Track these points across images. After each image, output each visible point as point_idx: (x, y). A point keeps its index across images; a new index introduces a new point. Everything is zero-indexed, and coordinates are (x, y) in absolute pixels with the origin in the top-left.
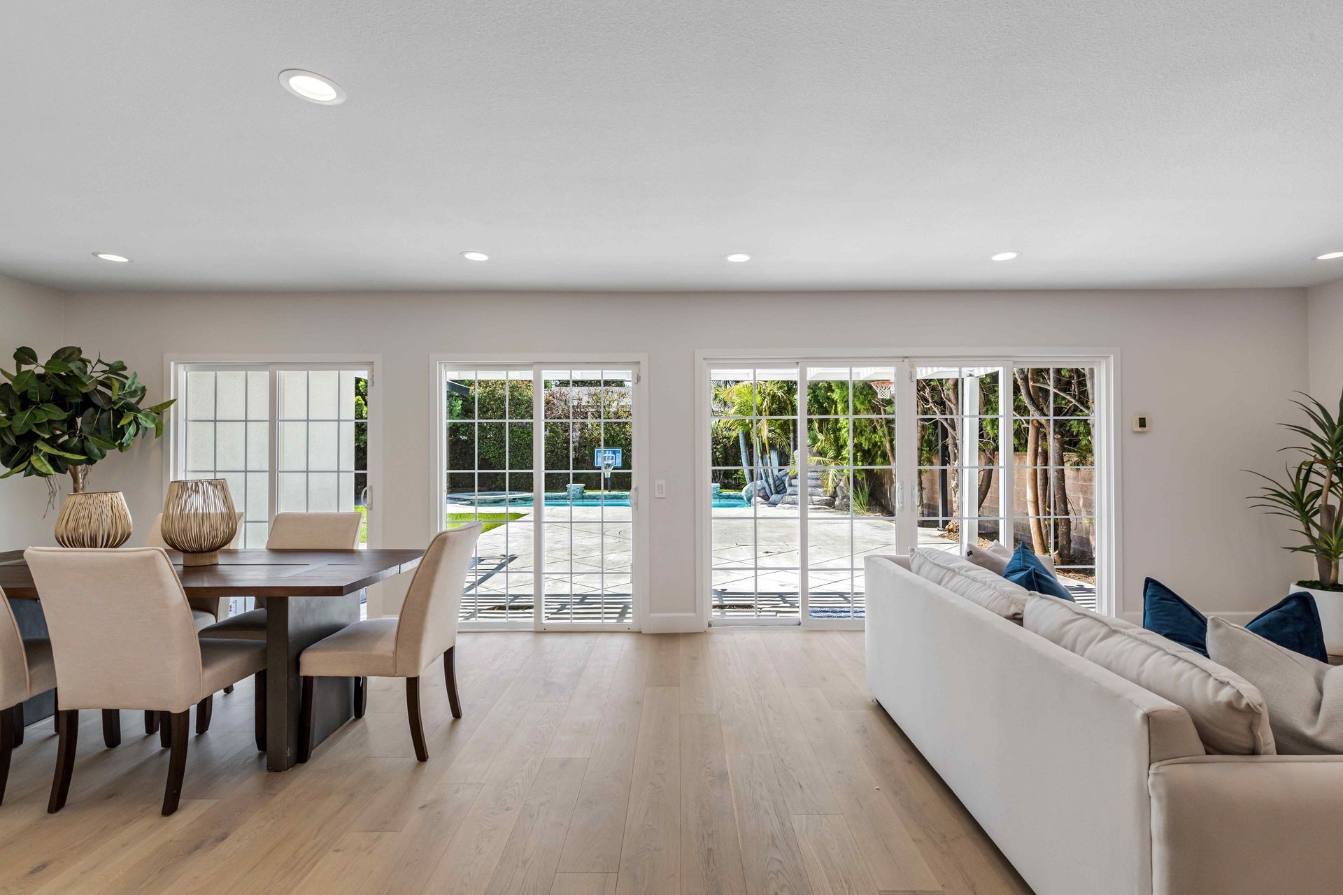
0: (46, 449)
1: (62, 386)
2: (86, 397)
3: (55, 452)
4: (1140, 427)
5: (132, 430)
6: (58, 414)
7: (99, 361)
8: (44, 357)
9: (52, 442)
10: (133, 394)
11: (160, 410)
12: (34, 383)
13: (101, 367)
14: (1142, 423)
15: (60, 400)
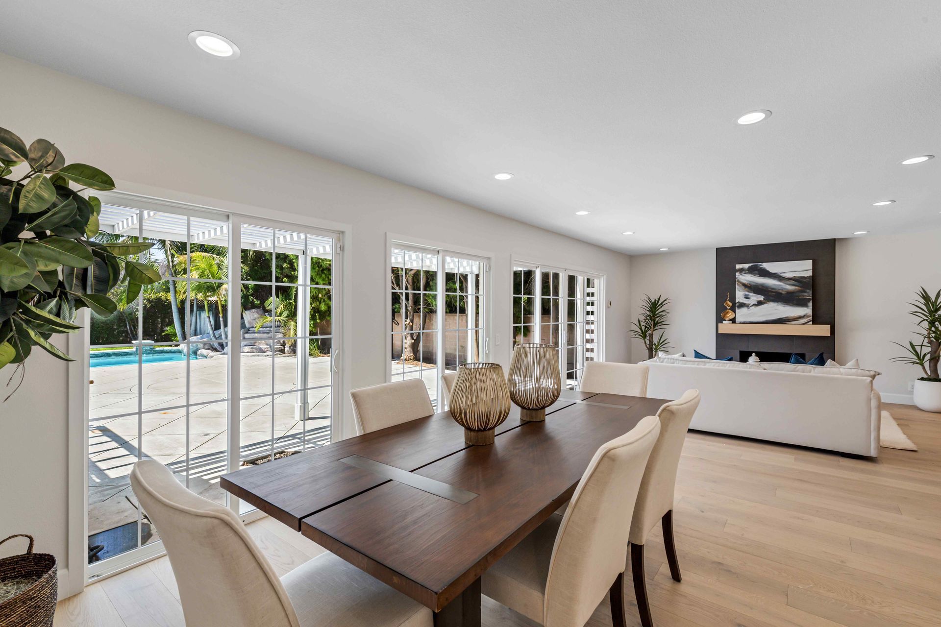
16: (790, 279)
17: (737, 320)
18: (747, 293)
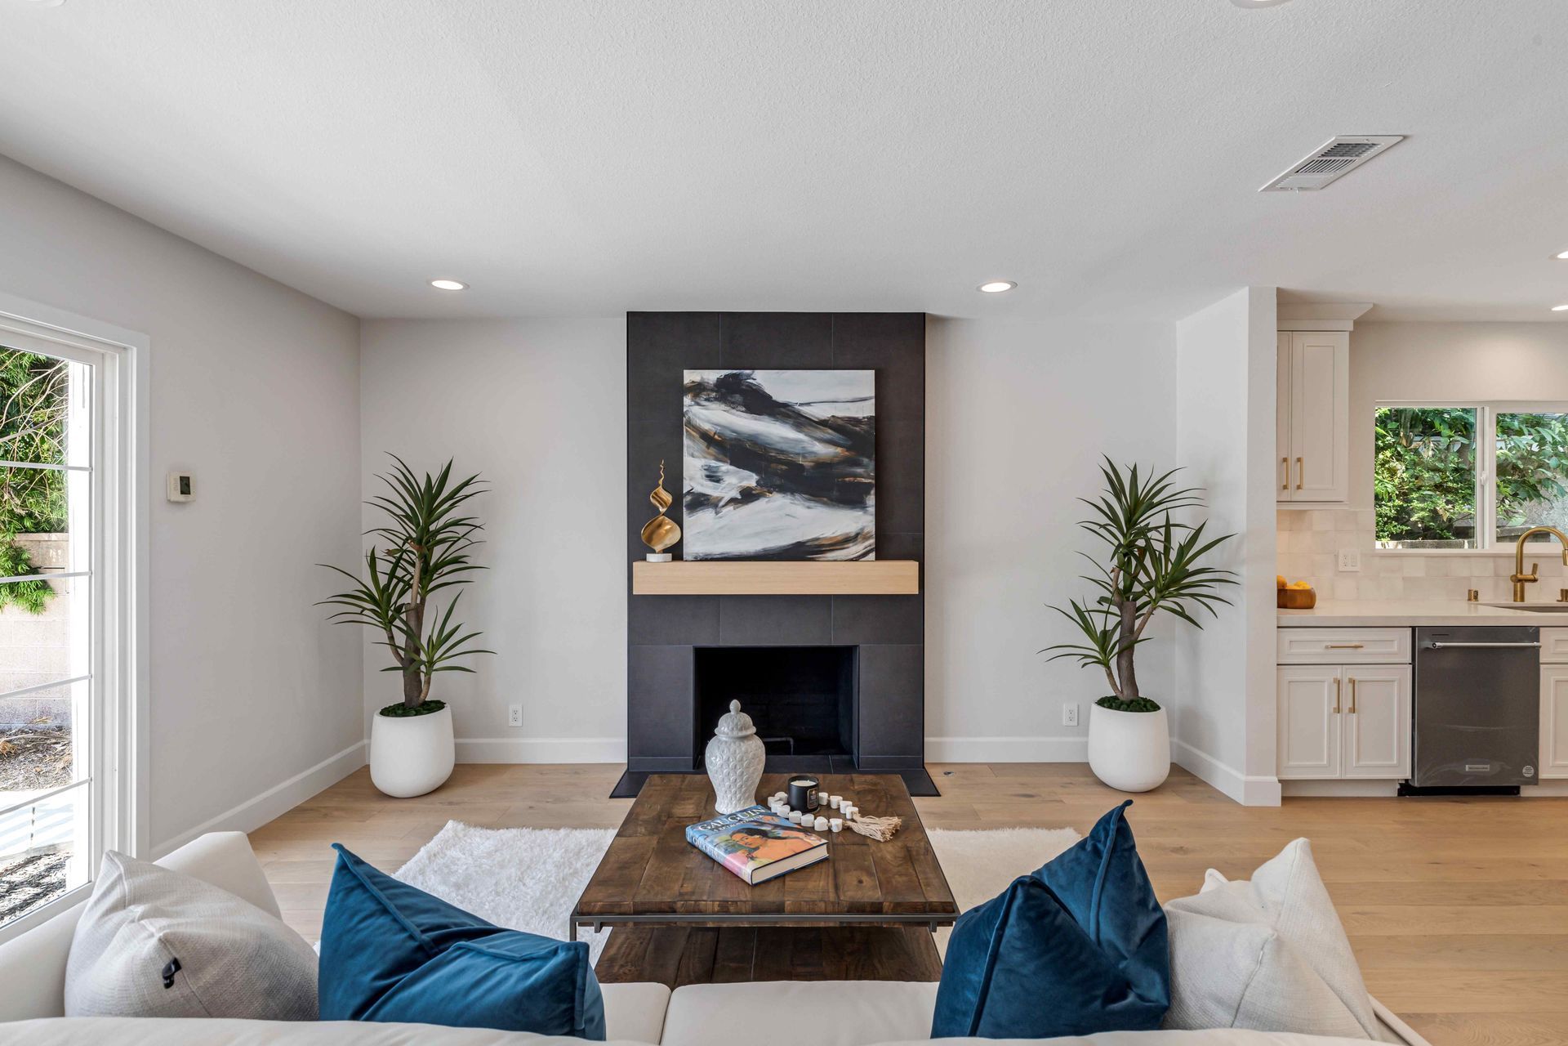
4: (182, 492)
14: (185, 485)
16: (824, 423)
17: (689, 549)
18: (714, 463)
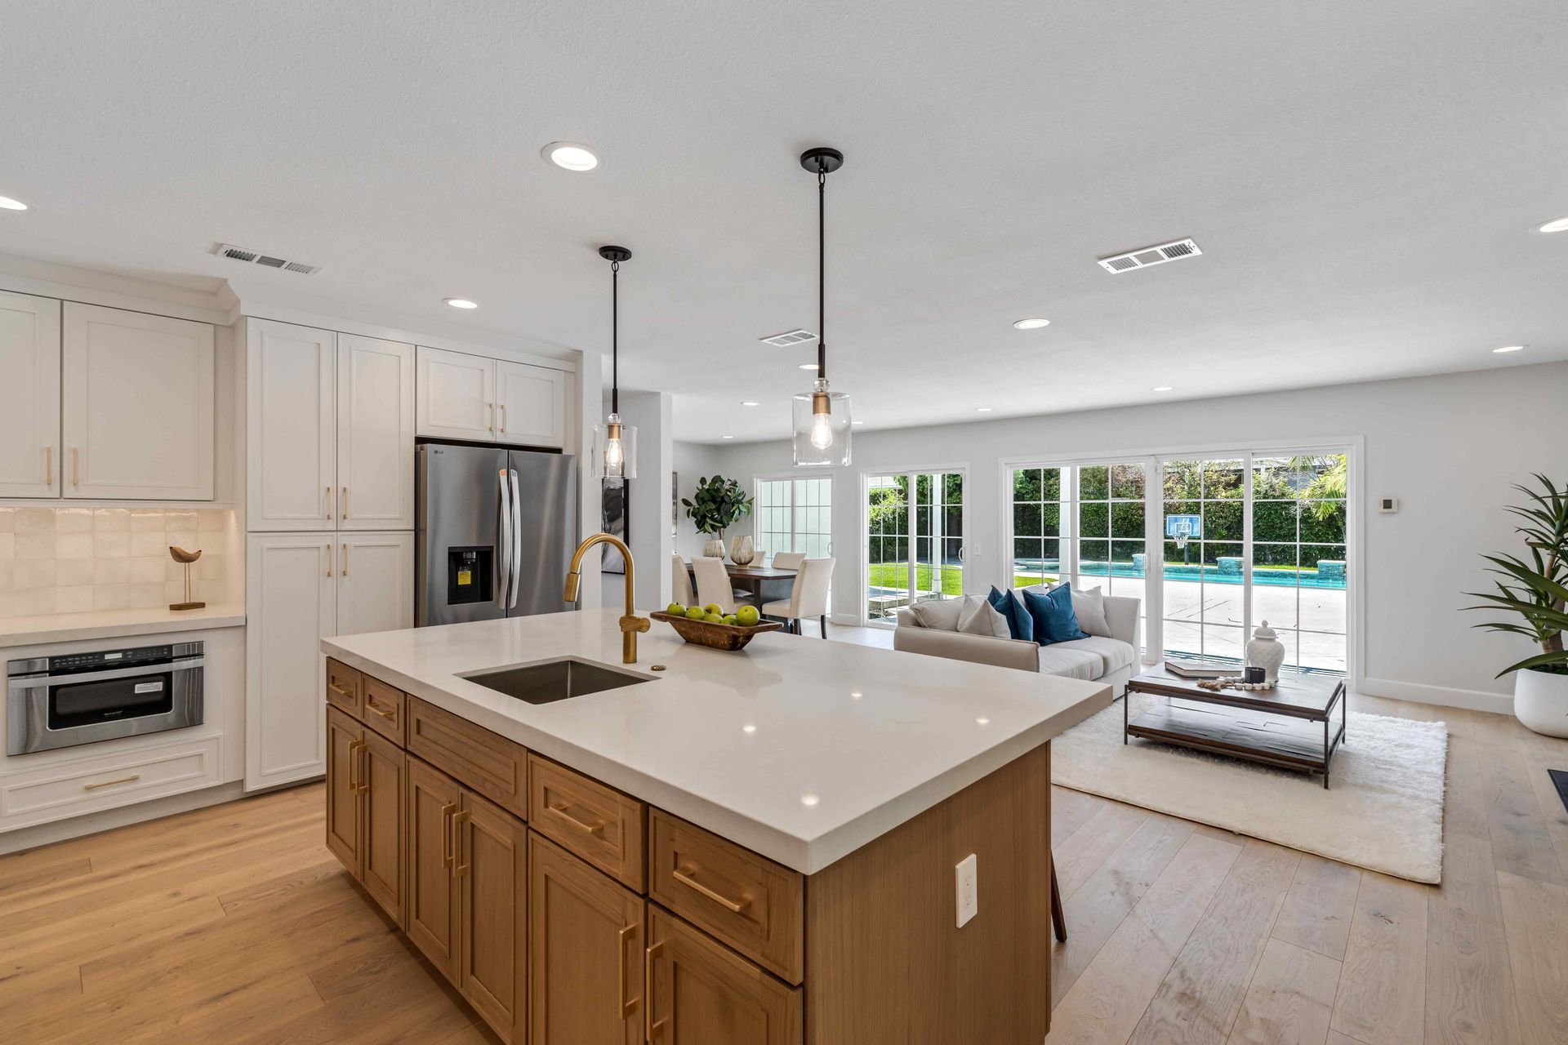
0: (709, 521)
1: (714, 493)
2: (722, 498)
3: (712, 523)
4: (1384, 508)
5: (737, 512)
6: (713, 506)
7: (729, 480)
8: (709, 481)
9: (712, 518)
10: (739, 495)
11: (750, 502)
12: (705, 492)
13: (730, 483)
14: (1387, 504)
15: (714, 500)
